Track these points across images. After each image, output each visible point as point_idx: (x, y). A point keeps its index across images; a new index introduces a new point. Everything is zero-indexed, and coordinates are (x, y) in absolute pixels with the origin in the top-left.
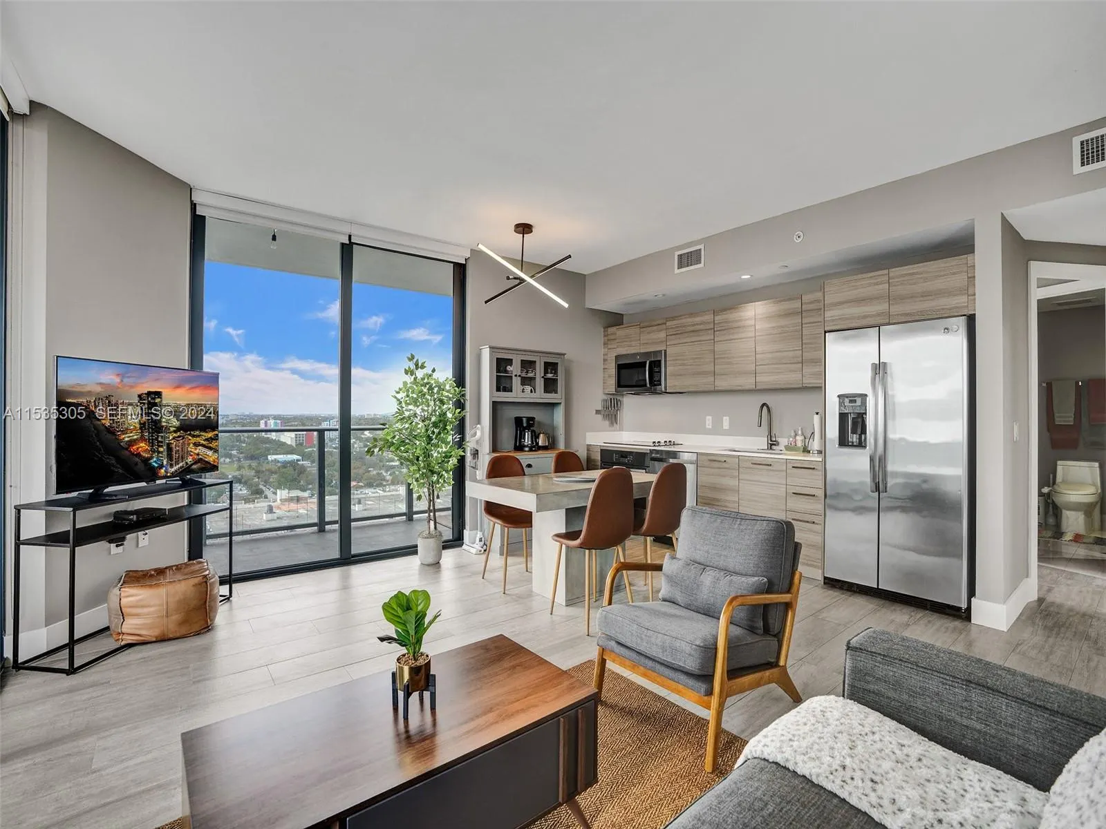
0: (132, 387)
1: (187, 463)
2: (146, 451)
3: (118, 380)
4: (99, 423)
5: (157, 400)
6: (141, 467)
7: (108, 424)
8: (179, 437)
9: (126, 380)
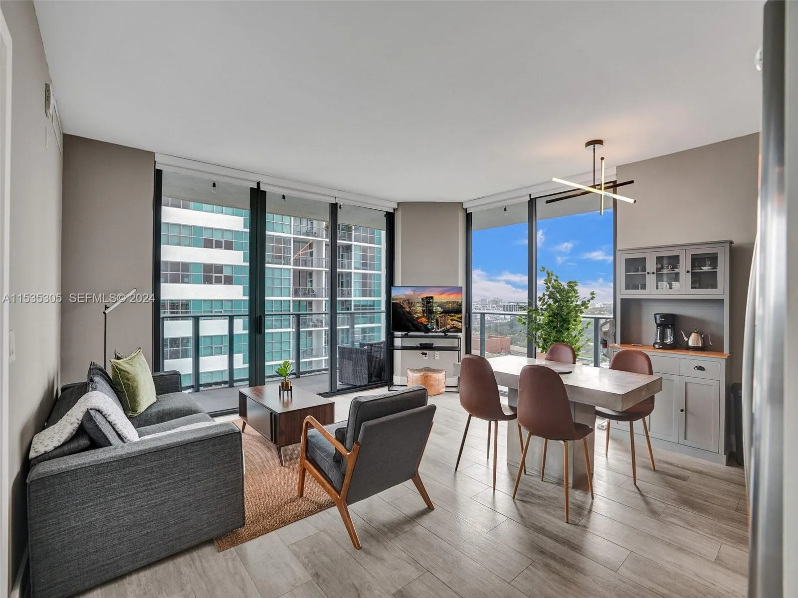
0: (419, 295)
1: (447, 328)
2: (425, 322)
3: (413, 293)
4: (404, 310)
5: (431, 300)
6: (423, 328)
7: (408, 310)
8: (443, 316)
9: (416, 293)
